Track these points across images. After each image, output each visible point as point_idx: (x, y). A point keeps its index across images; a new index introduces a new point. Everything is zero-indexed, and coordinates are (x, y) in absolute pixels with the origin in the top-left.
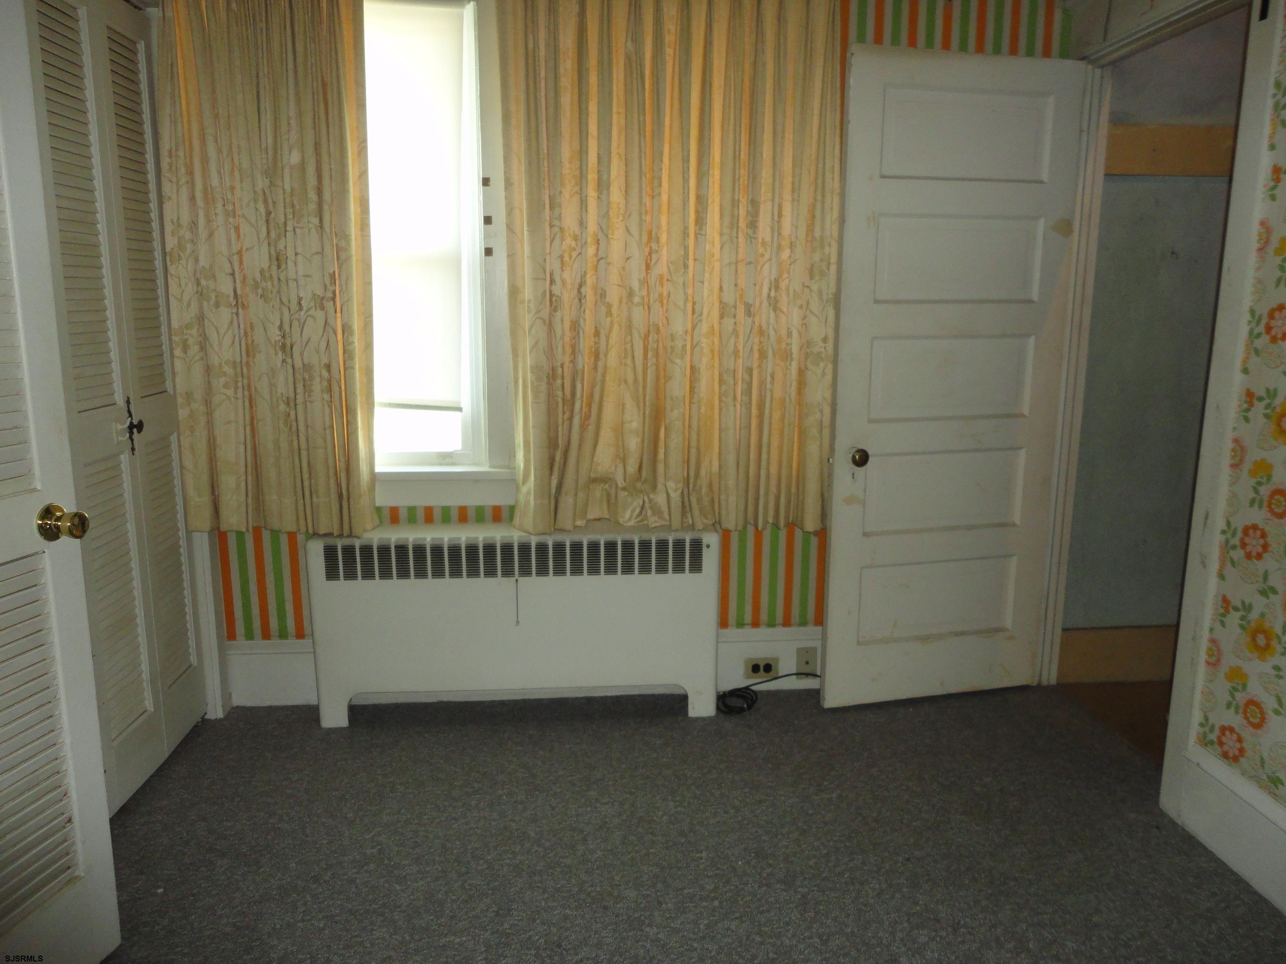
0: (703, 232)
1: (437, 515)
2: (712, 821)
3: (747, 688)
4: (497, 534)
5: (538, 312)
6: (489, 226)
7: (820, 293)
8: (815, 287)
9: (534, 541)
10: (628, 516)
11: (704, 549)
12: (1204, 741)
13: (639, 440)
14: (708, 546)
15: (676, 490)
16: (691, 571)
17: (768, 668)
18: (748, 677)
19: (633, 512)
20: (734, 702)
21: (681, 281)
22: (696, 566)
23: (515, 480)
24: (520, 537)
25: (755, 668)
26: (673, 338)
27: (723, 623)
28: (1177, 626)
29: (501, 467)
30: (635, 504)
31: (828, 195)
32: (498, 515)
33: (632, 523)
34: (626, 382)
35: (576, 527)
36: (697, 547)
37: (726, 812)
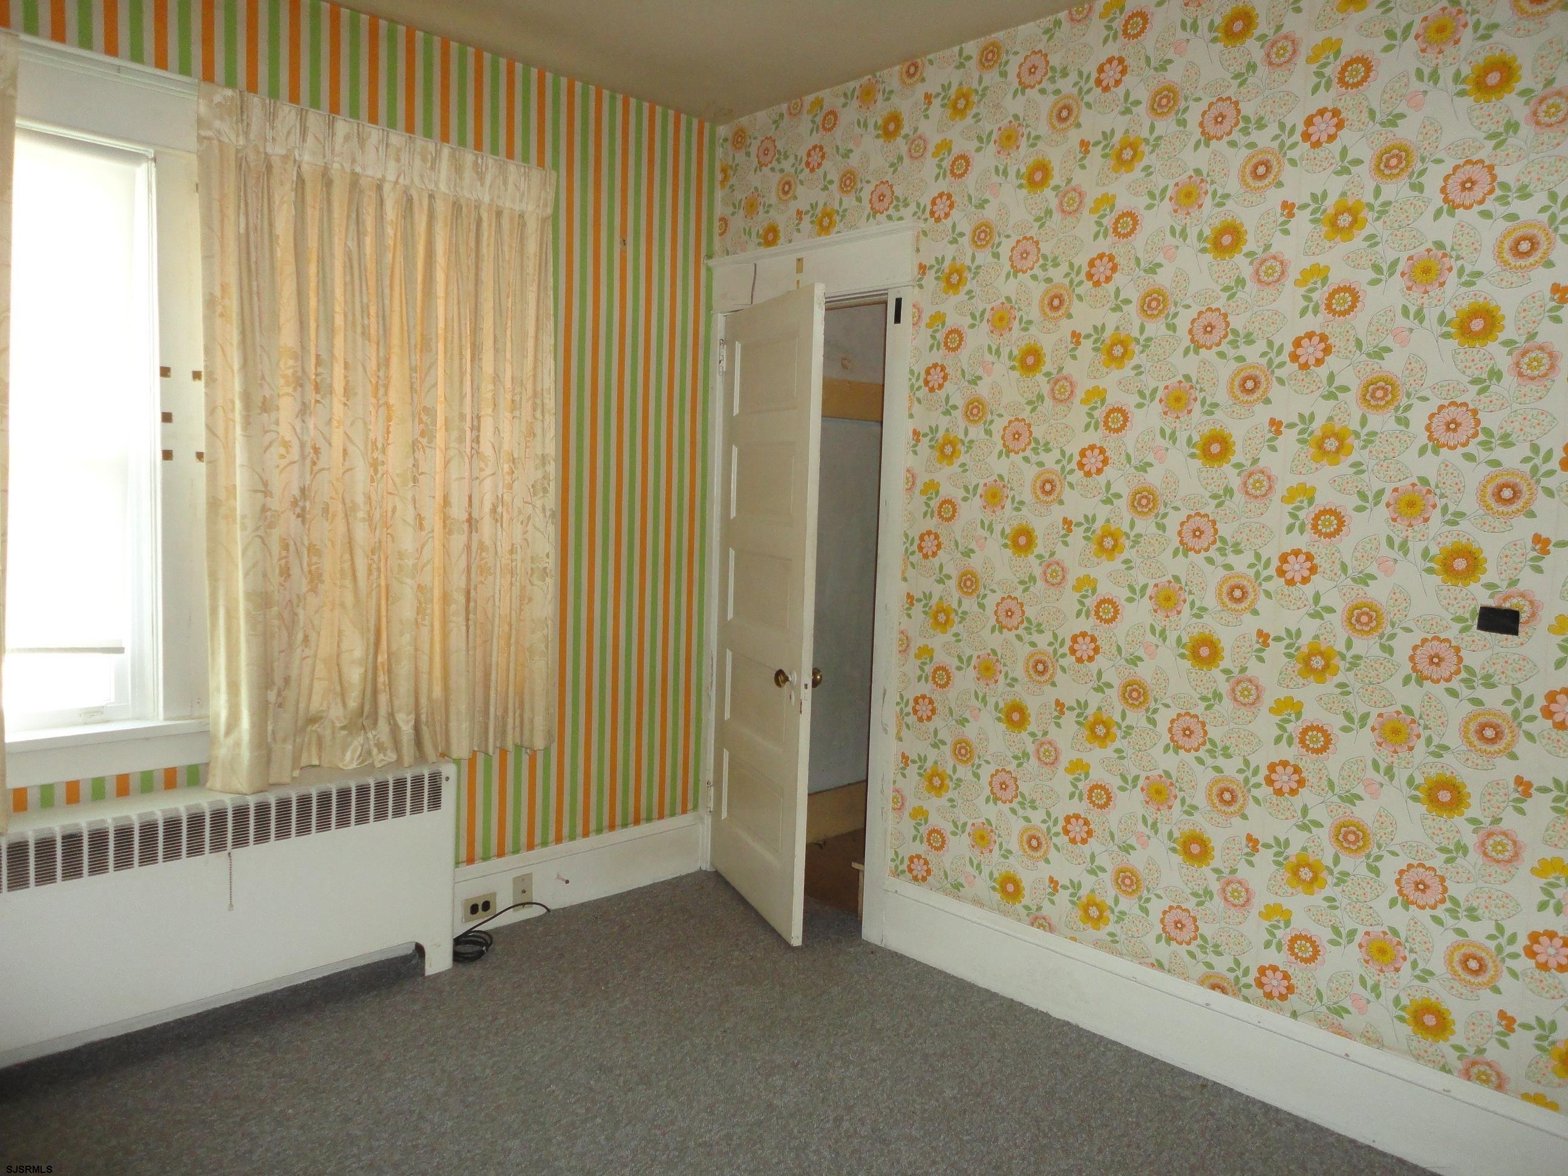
0: (432, 445)
1: (134, 783)
2: (536, 1059)
3: (470, 931)
4: (203, 801)
5: (257, 529)
6: (168, 424)
7: (544, 509)
8: (539, 503)
9: (252, 801)
10: (349, 760)
11: (444, 780)
12: (897, 873)
13: (362, 670)
14: (447, 779)
15: (408, 722)
16: (430, 809)
17: (486, 906)
18: (467, 921)
19: (354, 751)
20: (468, 949)
21: (409, 495)
22: (435, 803)
23: (207, 733)
24: (232, 799)
25: (474, 909)
26: (401, 555)
27: (457, 863)
28: (867, 780)
29: (184, 718)
30: (355, 743)
31: (547, 415)
32: (196, 776)
33: (354, 765)
34: (343, 605)
35: (294, 778)
36: (436, 780)
37: (542, 1047)
